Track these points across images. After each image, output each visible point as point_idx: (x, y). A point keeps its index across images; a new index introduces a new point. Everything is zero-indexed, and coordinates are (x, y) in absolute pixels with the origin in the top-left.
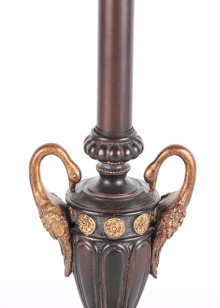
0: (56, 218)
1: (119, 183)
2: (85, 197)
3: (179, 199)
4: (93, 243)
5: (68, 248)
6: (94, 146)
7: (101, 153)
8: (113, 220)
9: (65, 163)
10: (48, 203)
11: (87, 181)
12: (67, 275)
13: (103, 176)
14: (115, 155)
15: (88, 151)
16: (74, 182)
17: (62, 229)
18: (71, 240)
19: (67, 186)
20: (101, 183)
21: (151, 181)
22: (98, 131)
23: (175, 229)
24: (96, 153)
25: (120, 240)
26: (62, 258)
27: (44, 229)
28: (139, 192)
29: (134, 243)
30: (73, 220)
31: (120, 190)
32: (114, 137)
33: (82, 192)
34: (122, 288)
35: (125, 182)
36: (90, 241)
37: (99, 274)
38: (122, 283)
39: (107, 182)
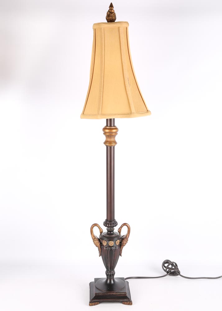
0: (97, 242)
1: (112, 233)
2: (104, 236)
3: (126, 236)
4: (106, 247)
5: (100, 249)
6: (106, 224)
7: (108, 225)
8: (111, 242)
9: (99, 228)
10: (95, 238)
11: (104, 233)
12: (100, 256)
13: (108, 231)
14: (111, 226)
15: (104, 225)
16: (101, 233)
17: (98, 244)
18: (101, 247)
19: (99, 234)
20: (108, 233)
21: (120, 232)
22: (107, 220)
23: (126, 244)
24: (106, 225)
25: (113, 247)
26: (98, 252)
27: (94, 245)
28: (117, 235)
29: (116, 247)
30: (101, 242)
31: (112, 234)
32: (110, 221)
33: (103, 235)
34: (113, 259)
35: (113, 232)
36: (105, 247)
37: (108, 255)
38: (113, 257)
39: (109, 233)
